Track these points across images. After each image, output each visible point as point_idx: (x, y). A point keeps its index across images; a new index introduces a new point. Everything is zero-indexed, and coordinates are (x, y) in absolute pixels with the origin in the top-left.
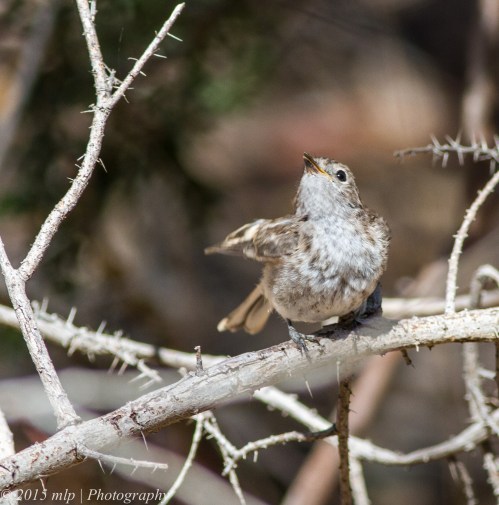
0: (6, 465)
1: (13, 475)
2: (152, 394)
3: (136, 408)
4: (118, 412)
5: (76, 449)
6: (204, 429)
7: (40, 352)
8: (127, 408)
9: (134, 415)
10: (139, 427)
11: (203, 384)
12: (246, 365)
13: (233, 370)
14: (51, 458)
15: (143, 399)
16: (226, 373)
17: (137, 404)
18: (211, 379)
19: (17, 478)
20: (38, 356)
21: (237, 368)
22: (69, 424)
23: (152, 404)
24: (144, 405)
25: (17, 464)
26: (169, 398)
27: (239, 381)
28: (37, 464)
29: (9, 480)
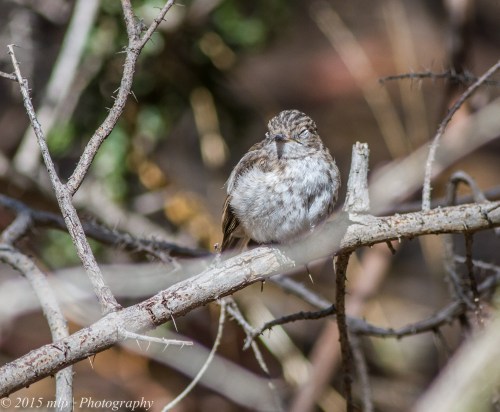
0: (60, 346)
1: (66, 354)
2: (179, 284)
3: (166, 297)
4: (152, 300)
5: (117, 331)
6: (226, 312)
7: (86, 252)
8: (159, 297)
9: (165, 302)
10: (169, 312)
11: (222, 275)
12: (257, 258)
13: (246, 262)
14: (97, 340)
15: (172, 288)
16: (240, 265)
17: (167, 293)
18: (228, 271)
19: (68, 356)
20: (85, 255)
21: (250, 261)
22: (111, 311)
23: (179, 292)
24: (173, 294)
25: (69, 345)
26: (193, 287)
27: (252, 272)
28: (85, 345)
29: (62, 358)
